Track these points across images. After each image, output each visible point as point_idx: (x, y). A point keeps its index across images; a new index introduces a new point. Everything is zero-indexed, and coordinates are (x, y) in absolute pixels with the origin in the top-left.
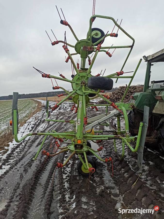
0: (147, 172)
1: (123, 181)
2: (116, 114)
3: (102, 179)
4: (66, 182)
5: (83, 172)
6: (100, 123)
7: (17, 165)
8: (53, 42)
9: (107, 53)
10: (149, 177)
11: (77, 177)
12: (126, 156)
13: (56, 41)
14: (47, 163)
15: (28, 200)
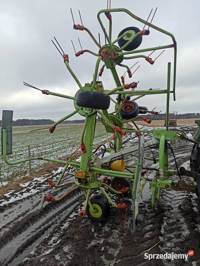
0: (182, 239)
1: (136, 241)
2: (151, 145)
3: (112, 231)
4: (68, 222)
5: (91, 215)
6: (124, 155)
7: (46, 191)
8: (77, 52)
9: (148, 59)
10: (178, 247)
11: (84, 220)
12: (172, 209)
13: (81, 51)
14: (72, 196)
15: (17, 231)
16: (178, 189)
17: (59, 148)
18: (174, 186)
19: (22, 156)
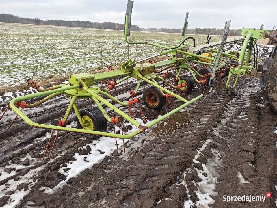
2: (238, 40)
6: (212, 46)
16: (250, 75)
17: (147, 52)
18: (247, 73)
19: (116, 53)
